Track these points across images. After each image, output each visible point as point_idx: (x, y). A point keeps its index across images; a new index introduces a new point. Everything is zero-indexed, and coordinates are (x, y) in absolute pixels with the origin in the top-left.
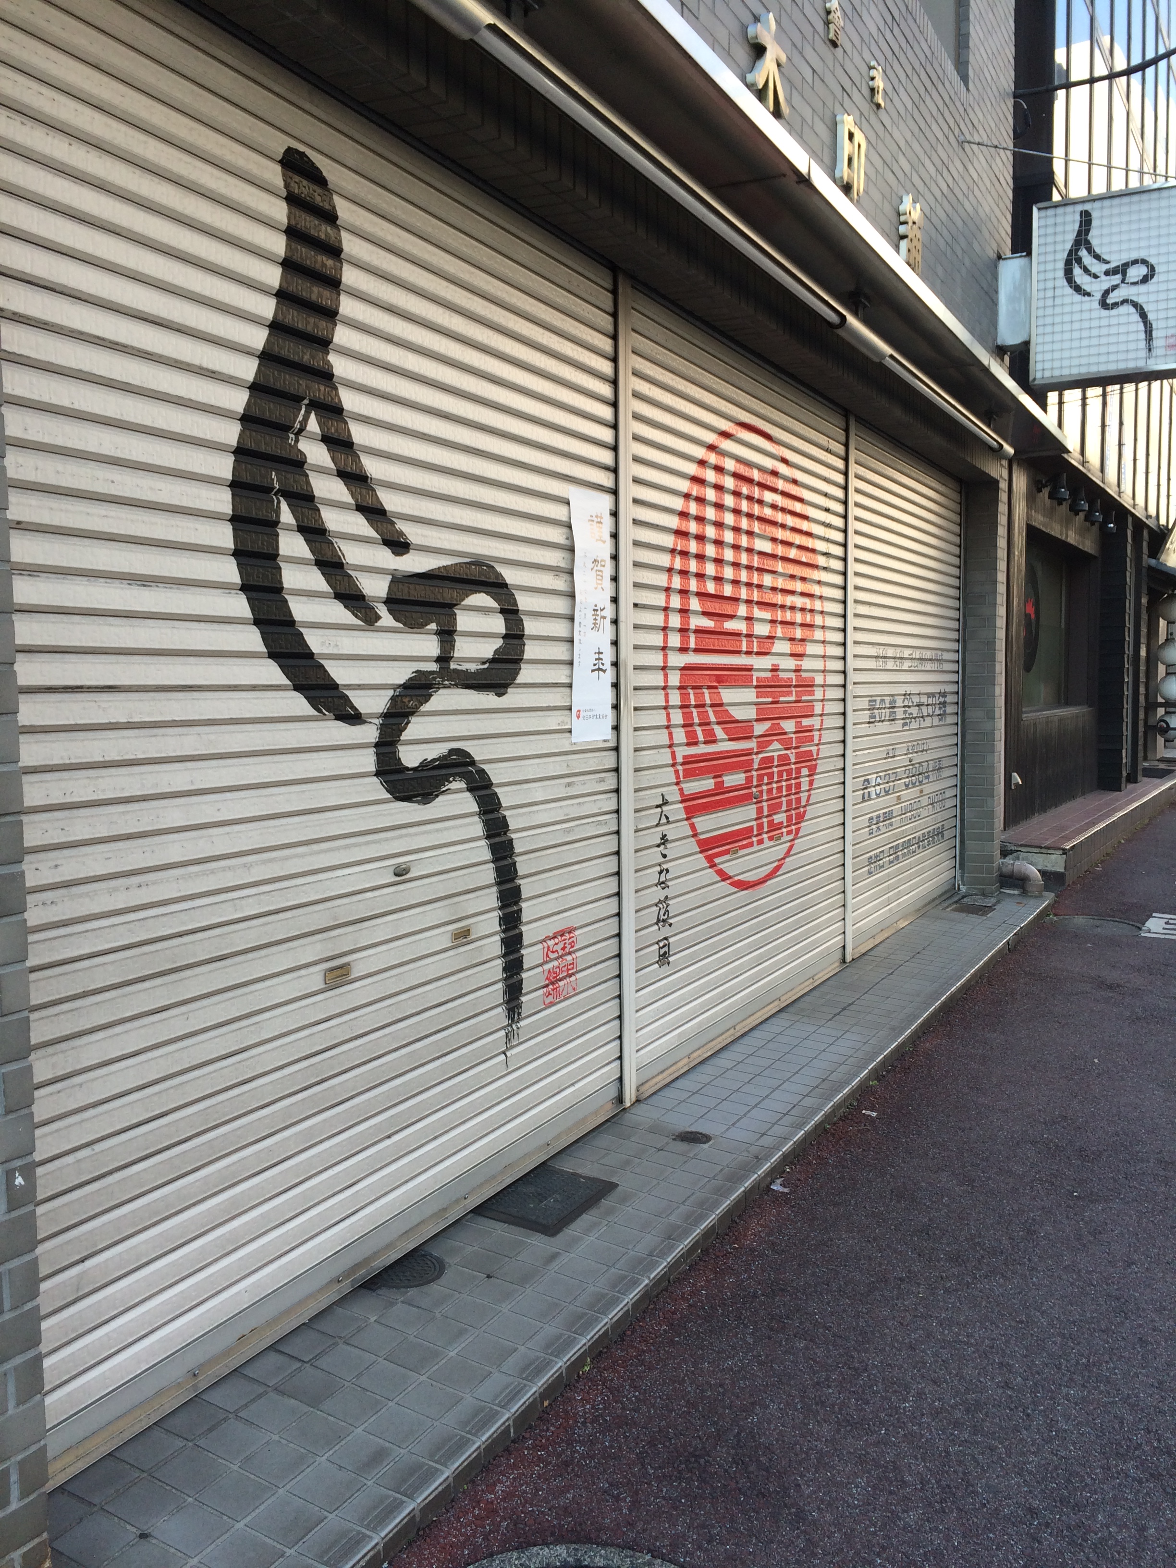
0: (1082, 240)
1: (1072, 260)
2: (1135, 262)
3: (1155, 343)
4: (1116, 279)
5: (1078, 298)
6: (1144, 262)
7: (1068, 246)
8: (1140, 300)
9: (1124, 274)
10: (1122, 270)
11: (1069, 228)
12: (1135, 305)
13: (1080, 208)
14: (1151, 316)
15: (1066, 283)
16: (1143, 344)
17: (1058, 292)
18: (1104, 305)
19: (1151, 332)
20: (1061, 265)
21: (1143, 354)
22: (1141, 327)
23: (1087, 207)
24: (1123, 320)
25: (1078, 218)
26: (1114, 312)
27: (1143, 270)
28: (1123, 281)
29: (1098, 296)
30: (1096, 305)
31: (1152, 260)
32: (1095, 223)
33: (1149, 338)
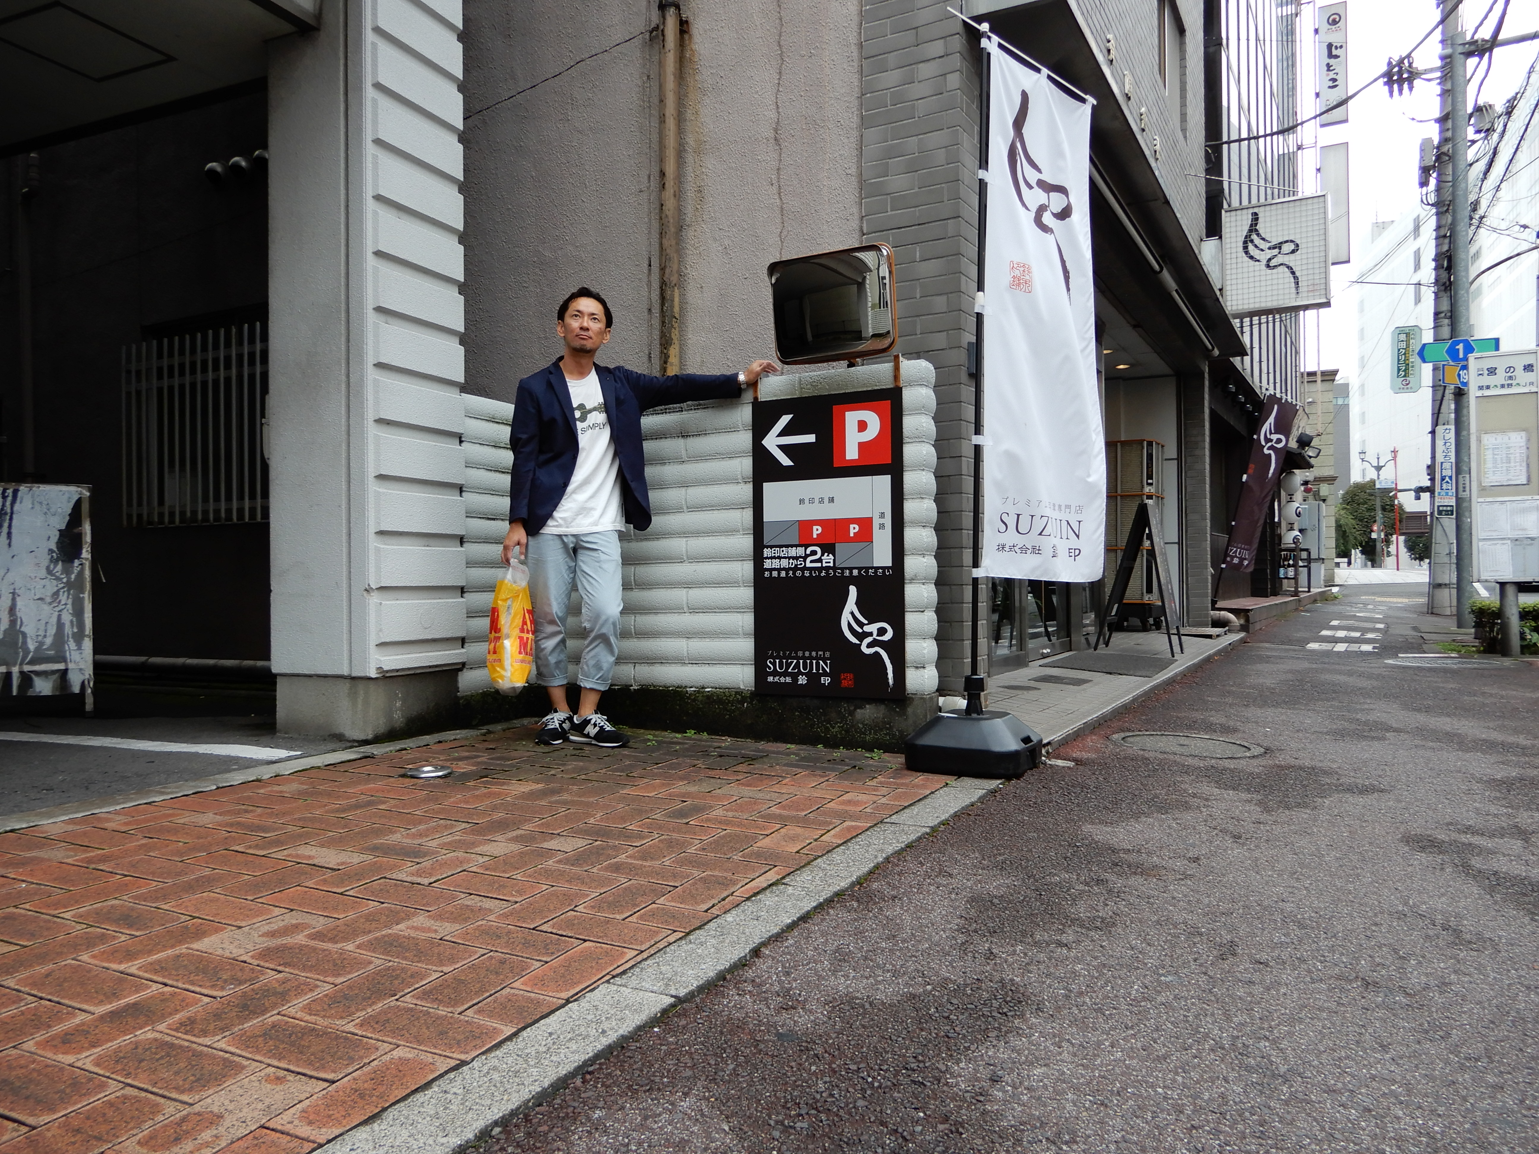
0: (1253, 228)
1: (1247, 240)
2: (1286, 242)
3: (1300, 290)
4: (1276, 251)
5: (1252, 263)
6: (1292, 241)
7: (1245, 233)
8: (1291, 264)
9: (1280, 248)
10: (1279, 246)
11: (1245, 222)
12: (1288, 267)
13: (1251, 211)
14: (1298, 274)
15: (1244, 255)
16: (1293, 290)
17: (1239, 260)
18: (1268, 266)
19: (1298, 282)
20: (1241, 245)
21: (1294, 296)
22: (1292, 280)
23: (1256, 210)
24: (1281, 275)
25: (1250, 217)
26: (1275, 271)
27: (1292, 247)
28: (1279, 253)
29: (1264, 262)
30: (1264, 267)
31: (1298, 242)
32: (1261, 220)
33: (1297, 288)
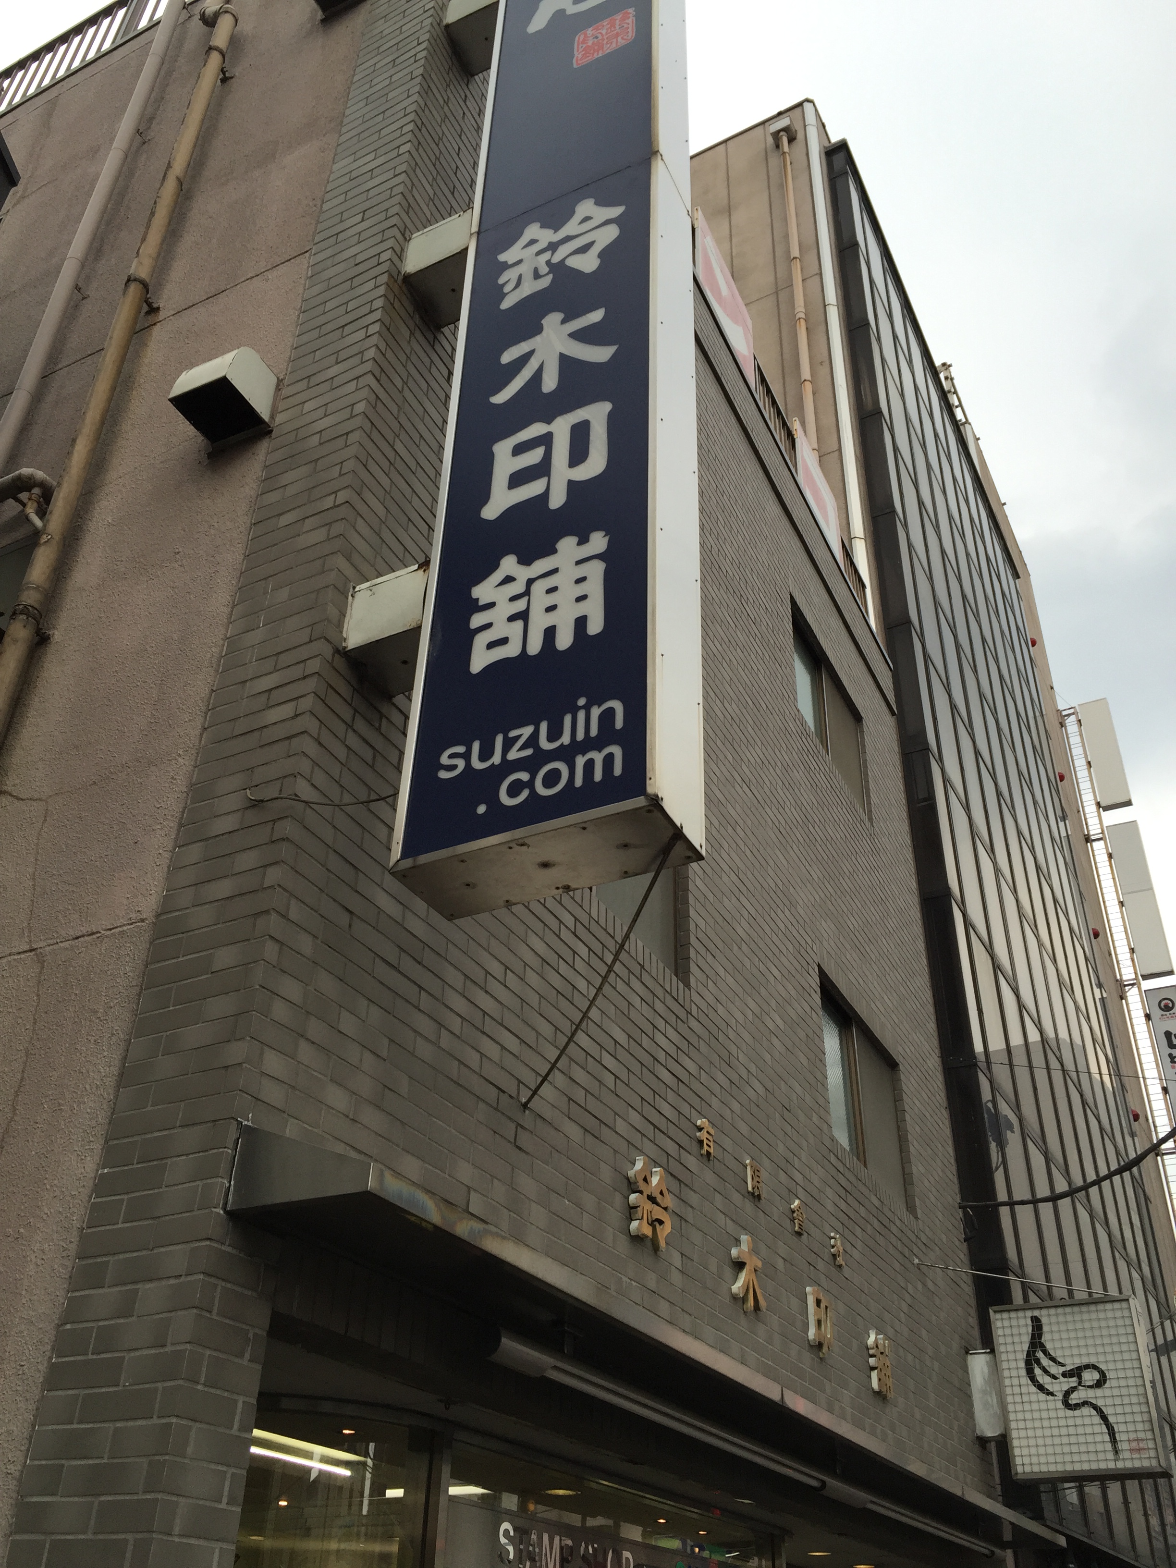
0: (1036, 1342)
1: (1031, 1362)
2: (1087, 1367)
3: (1121, 1446)
4: (1073, 1382)
5: (1042, 1396)
6: (1095, 1367)
7: (1026, 1347)
8: (1100, 1403)
9: (1080, 1377)
10: (1076, 1373)
11: (1023, 1330)
12: (1095, 1407)
13: (1029, 1314)
14: (1112, 1419)
15: (1030, 1382)
16: (1109, 1446)
17: (1024, 1390)
18: (1067, 1405)
19: (1114, 1434)
20: (1022, 1364)
21: (1111, 1456)
22: (1104, 1428)
23: (1036, 1313)
24: (1087, 1421)
25: (1029, 1322)
26: (1077, 1413)
27: (1096, 1376)
28: (1080, 1384)
29: (1060, 1396)
30: (1060, 1405)
31: (1103, 1367)
32: (1045, 1329)
33: (1114, 1441)
